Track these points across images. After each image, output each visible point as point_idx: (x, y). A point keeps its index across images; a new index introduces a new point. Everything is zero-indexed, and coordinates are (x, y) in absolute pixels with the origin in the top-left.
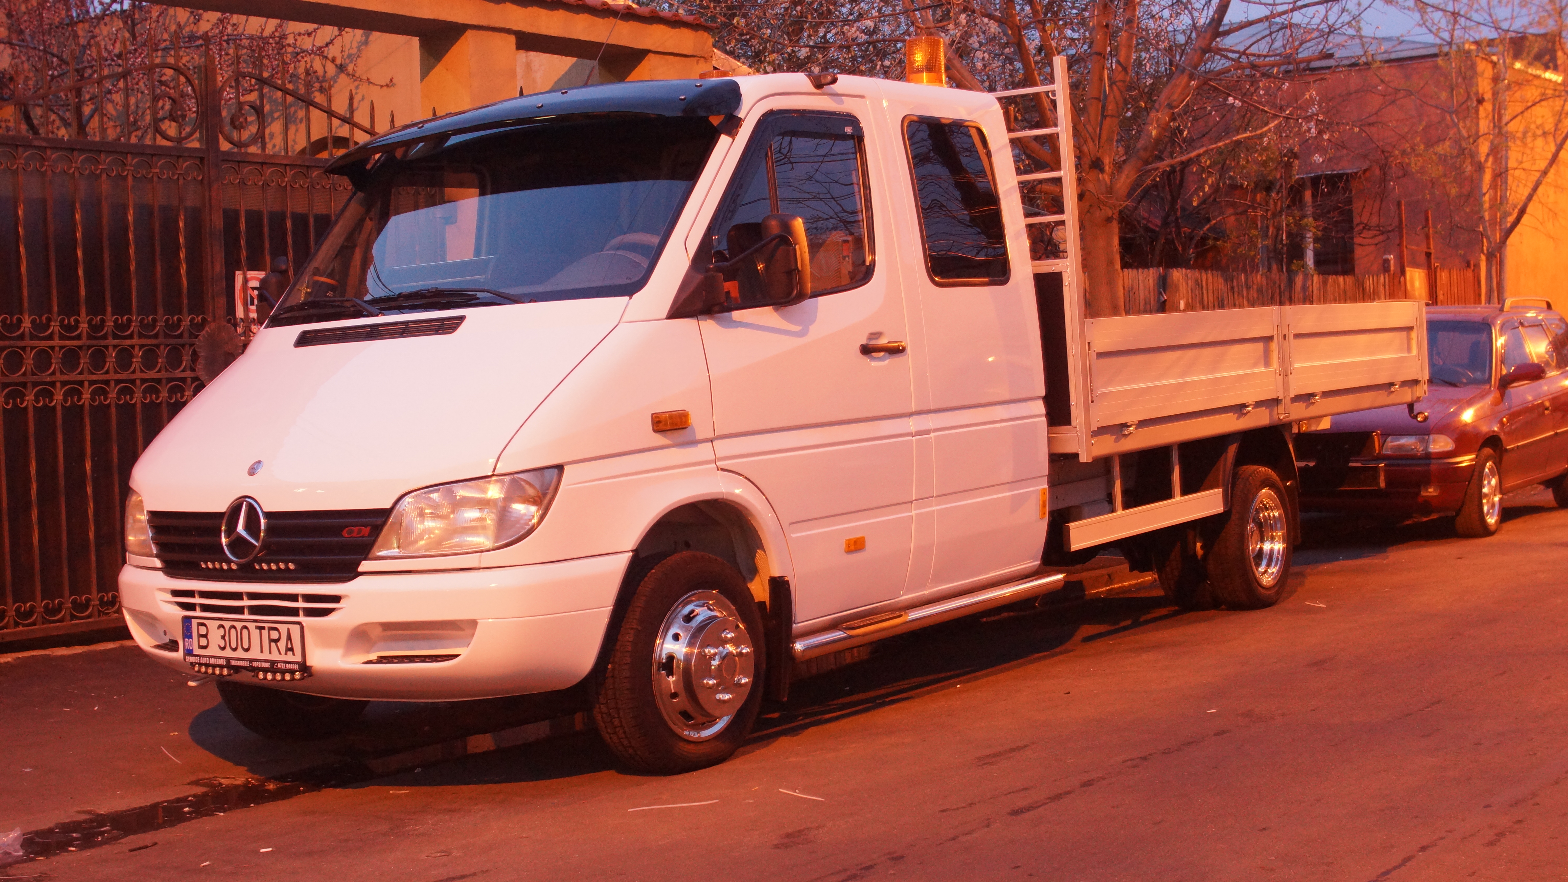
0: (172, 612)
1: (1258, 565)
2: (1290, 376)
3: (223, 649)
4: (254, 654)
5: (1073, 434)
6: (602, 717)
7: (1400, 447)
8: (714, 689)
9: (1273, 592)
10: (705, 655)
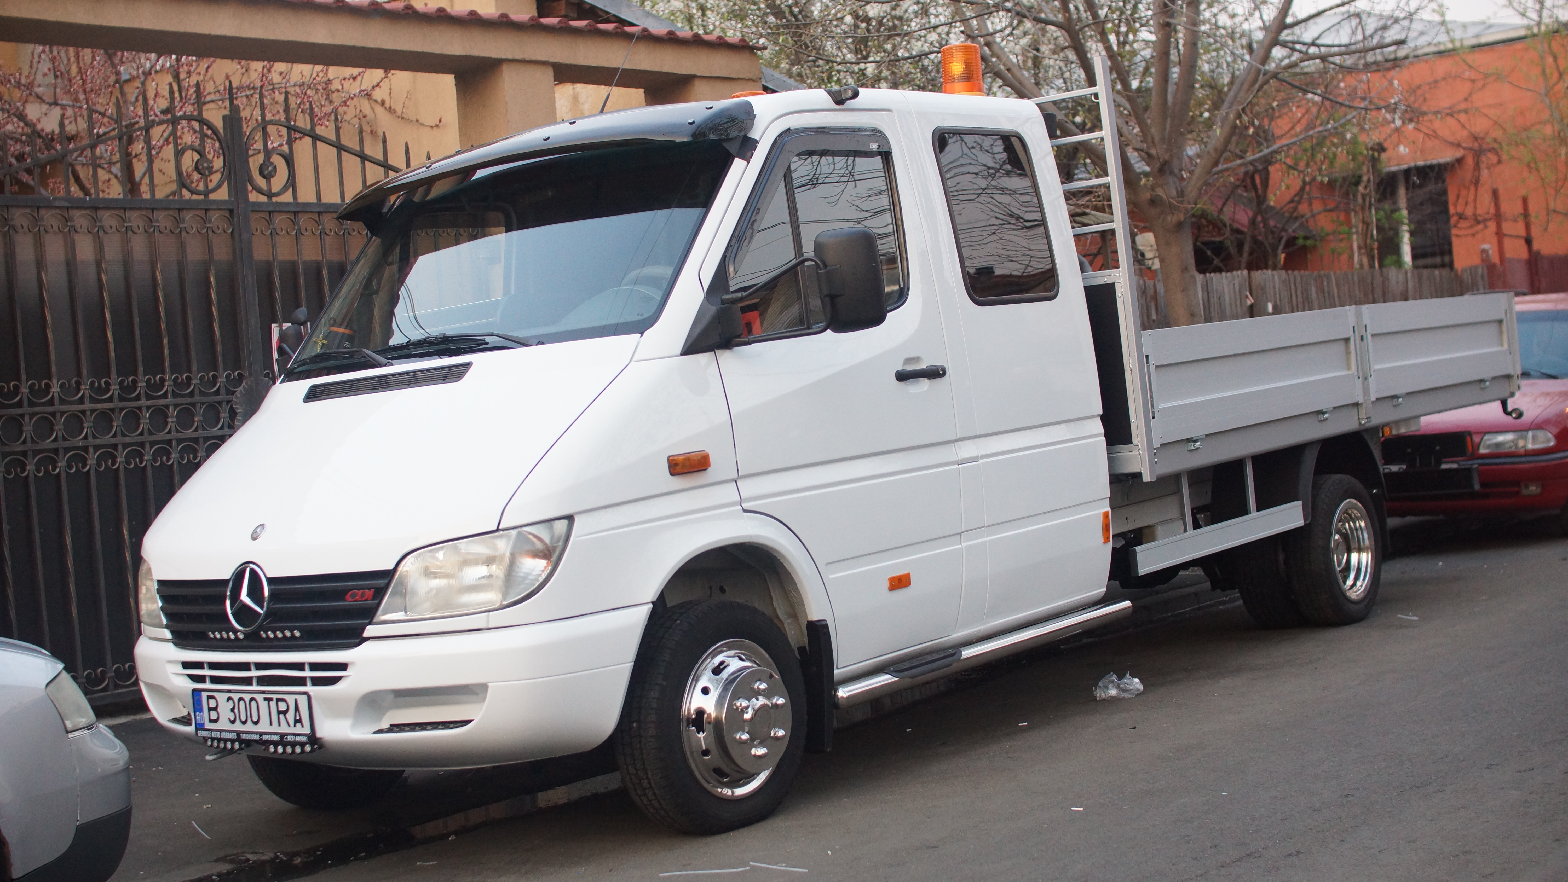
0: (183, 684)
1: (1345, 578)
2: (1370, 379)
3: (233, 722)
4: (263, 727)
5: (1135, 453)
6: (630, 778)
7: (1498, 445)
8: (750, 743)
9: (1362, 605)
10: (737, 708)
